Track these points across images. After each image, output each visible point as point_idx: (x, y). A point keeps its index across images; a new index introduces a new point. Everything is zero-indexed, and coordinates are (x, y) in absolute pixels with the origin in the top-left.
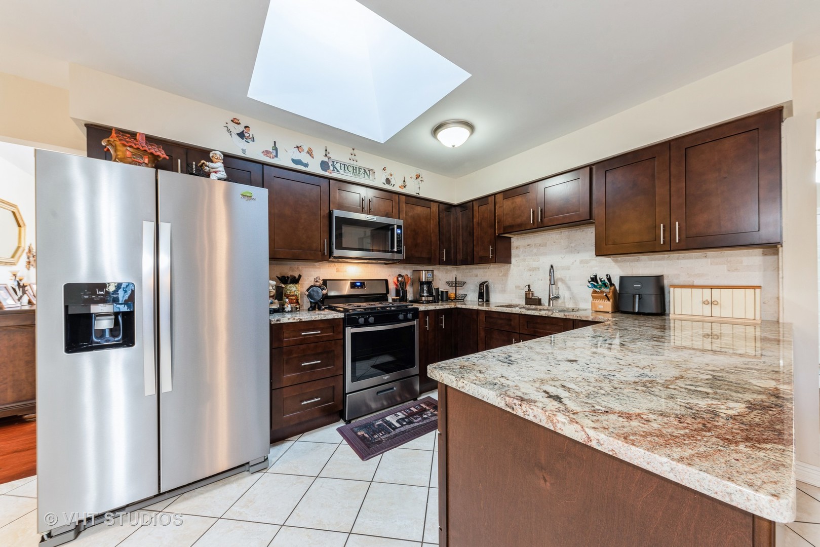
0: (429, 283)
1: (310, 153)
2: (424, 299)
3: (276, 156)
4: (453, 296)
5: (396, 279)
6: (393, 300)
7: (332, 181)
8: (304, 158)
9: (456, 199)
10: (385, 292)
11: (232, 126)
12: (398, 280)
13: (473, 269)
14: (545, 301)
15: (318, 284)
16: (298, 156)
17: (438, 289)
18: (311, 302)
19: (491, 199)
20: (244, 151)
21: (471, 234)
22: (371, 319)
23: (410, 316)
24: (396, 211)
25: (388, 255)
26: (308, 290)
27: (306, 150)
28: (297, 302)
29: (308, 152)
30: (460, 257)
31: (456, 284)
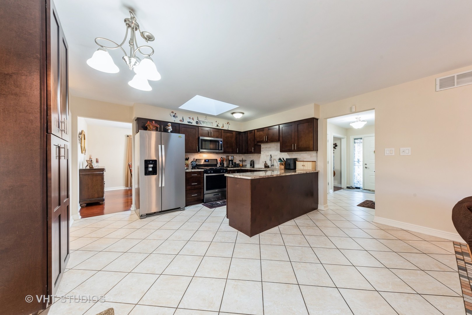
0: (232, 161)
1: (193, 119)
2: (230, 166)
3: (183, 121)
4: (241, 165)
5: (220, 159)
6: (219, 166)
7: (199, 127)
8: (191, 121)
9: (242, 130)
10: (216, 164)
11: (172, 114)
12: (221, 159)
13: (249, 155)
14: (270, 166)
15: (194, 160)
16: (189, 120)
17: (236, 163)
18: (192, 166)
19: (253, 131)
20: (175, 121)
21: (247, 143)
22: (212, 172)
23: (224, 171)
24: (220, 135)
25: (217, 151)
26: (191, 162)
27: (192, 118)
28: (188, 166)
29: (192, 119)
30: (244, 151)
31: (242, 161)
